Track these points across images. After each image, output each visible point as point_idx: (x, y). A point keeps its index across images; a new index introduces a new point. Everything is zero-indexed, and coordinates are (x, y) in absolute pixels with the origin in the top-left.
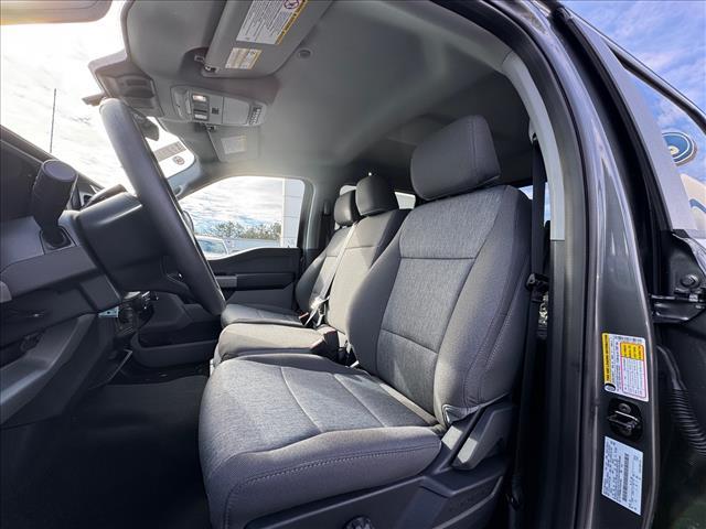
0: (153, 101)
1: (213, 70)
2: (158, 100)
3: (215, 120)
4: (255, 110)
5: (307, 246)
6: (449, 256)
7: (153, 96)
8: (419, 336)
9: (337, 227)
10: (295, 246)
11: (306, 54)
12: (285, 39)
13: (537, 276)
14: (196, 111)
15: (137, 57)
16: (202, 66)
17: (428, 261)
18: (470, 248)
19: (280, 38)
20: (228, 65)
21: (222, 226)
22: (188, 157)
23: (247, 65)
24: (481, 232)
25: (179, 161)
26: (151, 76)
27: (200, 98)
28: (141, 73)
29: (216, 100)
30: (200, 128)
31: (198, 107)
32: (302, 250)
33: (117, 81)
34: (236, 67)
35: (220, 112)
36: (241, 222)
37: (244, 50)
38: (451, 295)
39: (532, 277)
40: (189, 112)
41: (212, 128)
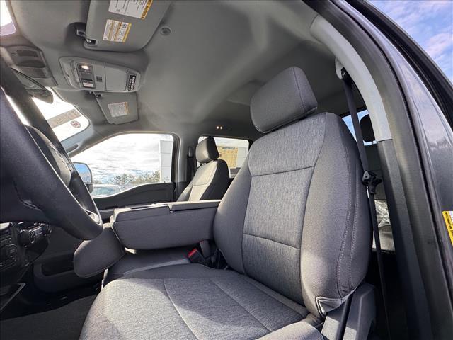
0: (45, 70)
1: (93, 42)
2: (49, 71)
3: (100, 87)
4: (131, 77)
5: (179, 180)
6: (291, 169)
7: (44, 66)
8: (278, 235)
9: (198, 164)
10: (170, 181)
11: (166, 32)
12: (149, 13)
13: (370, 173)
14: (83, 80)
15: (25, 29)
16: (84, 39)
17: (273, 176)
18: (309, 160)
19: (145, 12)
20: (105, 38)
21: (119, 177)
22: (84, 121)
23: (121, 39)
24: (314, 147)
25: (76, 125)
26: (40, 48)
27: (85, 67)
28: (30, 45)
29: (99, 70)
30: (89, 96)
31: (85, 77)
32: (175, 184)
33: (8, 51)
34: (112, 40)
35: (103, 80)
36: (133, 174)
37: (117, 23)
38: (300, 197)
39: (366, 174)
40: (78, 81)
41: (100, 96)
